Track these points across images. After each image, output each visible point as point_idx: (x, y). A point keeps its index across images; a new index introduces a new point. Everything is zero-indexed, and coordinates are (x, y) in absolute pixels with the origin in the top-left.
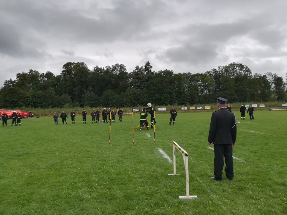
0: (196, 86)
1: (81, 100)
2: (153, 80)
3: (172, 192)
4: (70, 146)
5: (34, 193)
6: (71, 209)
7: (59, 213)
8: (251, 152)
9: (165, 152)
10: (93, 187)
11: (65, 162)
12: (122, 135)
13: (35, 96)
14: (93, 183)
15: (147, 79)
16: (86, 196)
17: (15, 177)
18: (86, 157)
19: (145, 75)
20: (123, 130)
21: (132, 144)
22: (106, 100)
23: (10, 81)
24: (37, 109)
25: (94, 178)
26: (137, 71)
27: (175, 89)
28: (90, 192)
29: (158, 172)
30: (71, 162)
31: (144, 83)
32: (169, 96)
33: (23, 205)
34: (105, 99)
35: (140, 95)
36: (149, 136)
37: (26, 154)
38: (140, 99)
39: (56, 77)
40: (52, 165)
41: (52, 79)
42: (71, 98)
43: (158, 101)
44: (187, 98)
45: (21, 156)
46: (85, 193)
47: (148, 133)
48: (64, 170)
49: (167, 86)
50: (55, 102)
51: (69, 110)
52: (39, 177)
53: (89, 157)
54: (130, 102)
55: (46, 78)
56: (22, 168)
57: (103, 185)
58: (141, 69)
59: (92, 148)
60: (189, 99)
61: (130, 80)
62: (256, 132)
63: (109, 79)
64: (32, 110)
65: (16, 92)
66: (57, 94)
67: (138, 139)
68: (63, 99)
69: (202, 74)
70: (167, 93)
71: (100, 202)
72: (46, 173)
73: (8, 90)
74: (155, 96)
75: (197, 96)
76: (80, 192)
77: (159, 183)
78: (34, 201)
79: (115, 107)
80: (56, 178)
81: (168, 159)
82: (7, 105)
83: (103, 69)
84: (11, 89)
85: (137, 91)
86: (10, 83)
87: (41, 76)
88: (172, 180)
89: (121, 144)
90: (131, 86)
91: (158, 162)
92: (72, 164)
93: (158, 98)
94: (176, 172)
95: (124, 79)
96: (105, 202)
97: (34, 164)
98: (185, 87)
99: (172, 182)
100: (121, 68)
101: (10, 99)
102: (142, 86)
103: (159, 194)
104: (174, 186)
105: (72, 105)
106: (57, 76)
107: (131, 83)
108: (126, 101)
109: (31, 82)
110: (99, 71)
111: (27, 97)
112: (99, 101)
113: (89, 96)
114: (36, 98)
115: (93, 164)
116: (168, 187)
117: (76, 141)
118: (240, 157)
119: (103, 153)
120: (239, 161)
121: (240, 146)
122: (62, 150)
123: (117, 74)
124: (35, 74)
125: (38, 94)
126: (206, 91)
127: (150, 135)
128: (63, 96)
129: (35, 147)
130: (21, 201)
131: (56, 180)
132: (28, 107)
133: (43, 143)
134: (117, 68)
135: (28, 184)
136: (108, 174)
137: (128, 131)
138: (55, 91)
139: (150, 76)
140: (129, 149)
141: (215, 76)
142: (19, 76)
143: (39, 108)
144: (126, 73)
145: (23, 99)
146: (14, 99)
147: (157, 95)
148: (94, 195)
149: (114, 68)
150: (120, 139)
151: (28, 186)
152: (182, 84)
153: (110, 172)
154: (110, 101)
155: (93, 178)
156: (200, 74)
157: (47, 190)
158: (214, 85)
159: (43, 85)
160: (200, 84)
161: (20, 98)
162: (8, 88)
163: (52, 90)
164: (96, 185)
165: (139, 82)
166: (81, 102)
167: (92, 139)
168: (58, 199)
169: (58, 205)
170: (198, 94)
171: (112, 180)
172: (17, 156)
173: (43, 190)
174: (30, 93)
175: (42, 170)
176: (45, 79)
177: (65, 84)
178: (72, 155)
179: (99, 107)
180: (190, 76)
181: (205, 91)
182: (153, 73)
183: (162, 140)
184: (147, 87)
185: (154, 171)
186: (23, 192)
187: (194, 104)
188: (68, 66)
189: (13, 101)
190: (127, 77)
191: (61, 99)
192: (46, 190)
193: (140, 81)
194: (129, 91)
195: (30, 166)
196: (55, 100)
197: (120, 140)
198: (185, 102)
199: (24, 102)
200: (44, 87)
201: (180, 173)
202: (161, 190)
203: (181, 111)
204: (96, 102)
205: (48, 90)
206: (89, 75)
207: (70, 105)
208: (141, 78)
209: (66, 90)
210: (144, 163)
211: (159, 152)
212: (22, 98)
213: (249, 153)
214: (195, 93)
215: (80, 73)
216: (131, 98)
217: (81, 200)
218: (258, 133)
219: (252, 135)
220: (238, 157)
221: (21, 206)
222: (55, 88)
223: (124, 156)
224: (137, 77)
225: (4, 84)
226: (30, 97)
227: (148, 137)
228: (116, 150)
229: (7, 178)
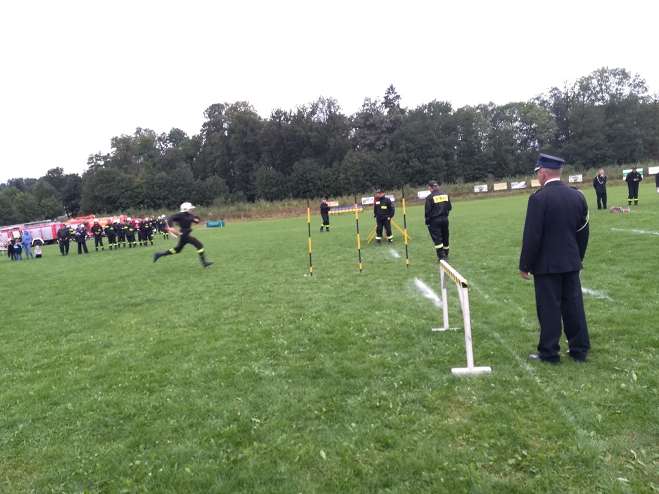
0: (509, 133)
1: (248, 186)
2: (404, 128)
3: (439, 363)
4: (231, 282)
5: (170, 370)
6: (238, 396)
7: (217, 402)
8: (627, 276)
9: (428, 285)
10: (280, 356)
11: (224, 313)
12: (338, 255)
13: (153, 185)
14: (279, 350)
15: (390, 125)
16: (267, 373)
17: (133, 344)
18: (263, 303)
19: (386, 117)
20: (341, 245)
21: (359, 272)
22: (301, 183)
23: (99, 156)
24: (159, 211)
25: (282, 340)
26: (367, 110)
27: (458, 144)
28: (275, 365)
29: (411, 326)
30: (235, 313)
31: (384, 136)
32: (444, 162)
33: (151, 391)
34: (299, 180)
35: (375, 165)
36: (397, 255)
37: (148, 301)
38: (377, 175)
39: (191, 138)
40: (200, 320)
41: (183, 145)
42: (227, 183)
43: (418, 176)
44: (488, 163)
45: (139, 305)
46: (265, 366)
47: (393, 248)
48: (223, 327)
49: (439, 138)
50: (194, 194)
51: (224, 210)
52: (176, 343)
53: (271, 302)
54: (355, 182)
55: (171, 144)
56: (143, 327)
57: (300, 352)
58: (374, 104)
59: (275, 284)
60: (492, 165)
61: (353, 132)
62: (650, 232)
63: (303, 133)
64: (150, 214)
65: (114, 178)
66: (196, 177)
67: (372, 263)
68: (211, 186)
69: (521, 104)
70: (438, 156)
71: (294, 382)
72: (190, 334)
73: (98, 176)
74: (411, 164)
75: (510, 157)
76: (255, 367)
77: (413, 345)
78: (171, 383)
79: (322, 197)
80: (208, 343)
81: (434, 300)
82: (99, 206)
83: (289, 112)
84: (102, 173)
85: (369, 156)
86: (99, 160)
87: (160, 139)
88: (439, 340)
89: (335, 274)
90: (354, 147)
91: (413, 307)
92: (237, 316)
93: (417, 168)
94: (450, 323)
95: (338, 132)
96: (303, 382)
97: (165, 319)
98: (481, 139)
99: (440, 343)
100: (329, 107)
101: (103, 194)
102: (379, 145)
103: (411, 367)
104: (442, 352)
105: (229, 199)
106: (194, 137)
107: (354, 139)
108: (346, 181)
109: (140, 154)
110: (281, 117)
111: (137, 188)
112: (287, 187)
113: (265, 175)
114: (155, 188)
115: (279, 315)
116: (431, 353)
117: (242, 273)
118: (598, 288)
119: (299, 293)
120: (595, 296)
121: (604, 266)
122: (216, 291)
123: (322, 121)
124: (146, 134)
125: (159, 180)
126: (534, 143)
127: (399, 253)
128: (210, 180)
129: (163, 288)
130: (147, 385)
131: (208, 347)
132: (140, 209)
133: (178, 279)
134: (320, 106)
135: (157, 355)
136: (309, 332)
137: (350, 248)
138: (192, 170)
139: (397, 119)
140: (351, 284)
141: (555, 104)
142: (116, 142)
143: (163, 209)
144: (342, 117)
145: (129, 192)
146: (111, 192)
147: (415, 163)
148: (282, 370)
149: (315, 108)
150: (334, 265)
151: (157, 358)
152: (473, 132)
153: (312, 329)
154: (310, 184)
155: (280, 341)
156: (516, 104)
157: (193, 364)
158: (552, 128)
159: (167, 160)
160: (517, 128)
161: (123, 190)
162: (96, 170)
163: (185, 168)
164: (286, 352)
165: (371, 135)
166: (247, 190)
167: (274, 267)
168: (214, 380)
169: (216, 389)
170: (513, 153)
171: (316, 343)
172: (132, 305)
173: (186, 365)
174: (142, 179)
175: (180, 329)
176: (169, 145)
177: (212, 154)
178: (236, 300)
179: (287, 199)
180: (493, 110)
181: (532, 144)
182: (403, 111)
183: (424, 261)
184: (392, 146)
185: (402, 324)
186: (149, 370)
187: (504, 176)
188: (215, 112)
189: (110, 197)
190: (345, 125)
191: (207, 187)
192: (191, 364)
193: (374, 131)
194: (351, 157)
195: (158, 324)
196: (194, 190)
197: (333, 267)
198: (483, 174)
199: (132, 199)
200: (169, 163)
201: (458, 325)
202: (414, 359)
203: (473, 196)
204: (280, 187)
205: (178, 169)
206: (259, 128)
207: (226, 199)
208: (377, 125)
209: (215, 167)
210: (383, 310)
211: (415, 286)
212: (127, 191)
213: (623, 279)
214: (507, 151)
215: (241, 126)
216: (355, 173)
217: (259, 379)
218: (652, 234)
219: (637, 240)
220: (593, 289)
221: (148, 393)
222: (191, 164)
223: (341, 297)
224: (368, 123)
225: (89, 163)
226: (142, 188)
227: (394, 258)
228: (325, 287)
229: (118, 345)
